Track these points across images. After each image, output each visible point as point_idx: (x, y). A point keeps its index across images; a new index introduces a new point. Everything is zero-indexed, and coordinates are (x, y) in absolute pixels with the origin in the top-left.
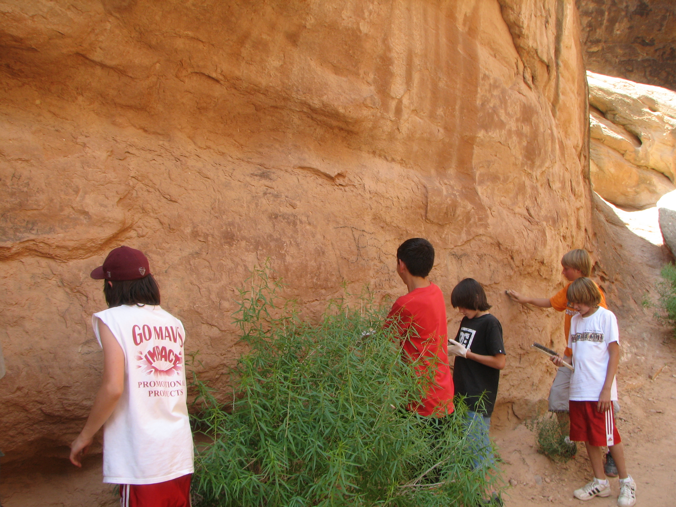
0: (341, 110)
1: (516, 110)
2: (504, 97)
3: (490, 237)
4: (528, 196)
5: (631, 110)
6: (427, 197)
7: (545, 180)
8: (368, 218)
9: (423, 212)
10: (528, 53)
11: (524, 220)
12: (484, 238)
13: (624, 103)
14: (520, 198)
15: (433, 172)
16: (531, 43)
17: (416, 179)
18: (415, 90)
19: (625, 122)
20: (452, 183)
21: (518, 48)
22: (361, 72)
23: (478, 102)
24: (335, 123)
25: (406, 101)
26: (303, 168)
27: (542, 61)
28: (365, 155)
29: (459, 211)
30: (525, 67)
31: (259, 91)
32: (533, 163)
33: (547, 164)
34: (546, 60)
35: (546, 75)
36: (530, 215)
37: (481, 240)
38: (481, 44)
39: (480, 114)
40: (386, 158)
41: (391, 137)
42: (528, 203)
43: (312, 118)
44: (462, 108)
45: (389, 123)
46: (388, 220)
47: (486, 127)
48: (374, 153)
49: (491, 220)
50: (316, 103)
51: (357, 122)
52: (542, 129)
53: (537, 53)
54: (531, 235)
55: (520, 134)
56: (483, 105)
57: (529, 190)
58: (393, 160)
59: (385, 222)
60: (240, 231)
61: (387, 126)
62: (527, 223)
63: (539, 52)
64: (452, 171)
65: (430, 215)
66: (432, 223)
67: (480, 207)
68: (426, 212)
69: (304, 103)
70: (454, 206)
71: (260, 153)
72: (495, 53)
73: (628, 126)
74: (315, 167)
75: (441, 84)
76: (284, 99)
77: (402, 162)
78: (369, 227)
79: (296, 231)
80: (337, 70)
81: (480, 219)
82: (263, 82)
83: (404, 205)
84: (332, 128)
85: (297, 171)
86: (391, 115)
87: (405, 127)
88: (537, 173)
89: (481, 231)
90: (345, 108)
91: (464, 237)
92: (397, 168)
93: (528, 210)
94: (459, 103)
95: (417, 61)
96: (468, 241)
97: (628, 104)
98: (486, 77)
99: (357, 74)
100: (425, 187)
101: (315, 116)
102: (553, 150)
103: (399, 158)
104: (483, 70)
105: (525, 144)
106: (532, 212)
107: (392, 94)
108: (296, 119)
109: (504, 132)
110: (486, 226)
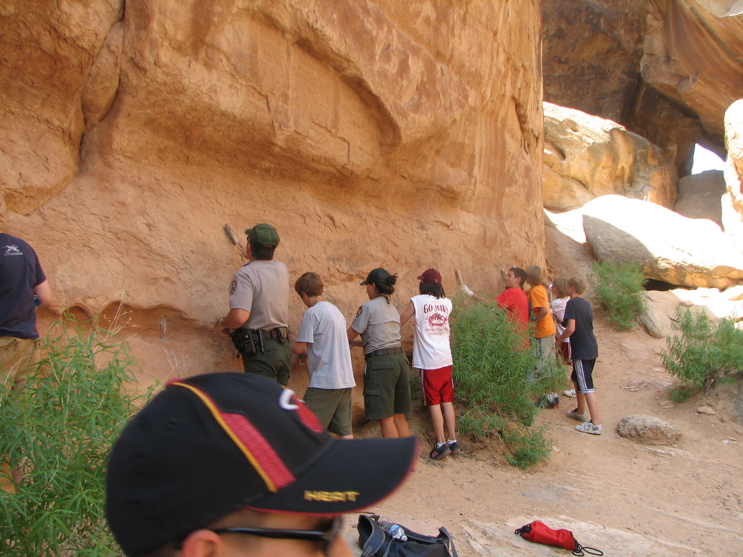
0: (455, 189)
1: (522, 170)
2: (517, 164)
3: (512, 253)
4: (526, 224)
5: (558, 131)
6: (485, 233)
7: (534, 213)
8: (462, 247)
9: (483, 241)
10: (528, 131)
11: (525, 241)
12: (509, 254)
13: (553, 125)
14: (523, 227)
15: (486, 215)
16: (530, 126)
17: (480, 222)
18: (482, 170)
19: (553, 140)
20: (494, 221)
21: (522, 129)
22: (462, 165)
23: (506, 170)
24: (450, 195)
25: (478, 178)
26: (436, 222)
27: (534, 136)
28: (458, 210)
29: (498, 239)
30: (524, 140)
31: (420, 181)
32: (529, 203)
33: (535, 203)
34: (537, 135)
35: (535, 143)
36: (528, 237)
37: (507, 255)
38: (507, 132)
39: (507, 177)
40: (467, 212)
41: (471, 199)
42: (527, 229)
43: (441, 193)
44: (499, 175)
45: (471, 191)
46: (470, 247)
47: (509, 185)
48: (462, 208)
49: (512, 243)
50: (445, 186)
51: (460, 193)
52: (533, 180)
53: (533, 131)
54: (530, 250)
55: (524, 186)
56: (508, 171)
57: (527, 221)
58: (470, 212)
59: (468, 249)
60: (422, 260)
61: (470, 193)
62: (527, 242)
63: (534, 130)
64: (493, 215)
65: (486, 244)
66: (487, 247)
67: (507, 235)
68: (485, 242)
69: (439, 186)
70: (496, 236)
71: (416, 214)
72: (513, 136)
73: (556, 143)
74: (441, 220)
75: (492, 163)
76: (431, 184)
77: (474, 212)
78: (462, 253)
79: (441, 258)
80: (452, 165)
81: (507, 243)
82: (424, 176)
83: (476, 238)
84: (448, 197)
85: (434, 223)
86: (472, 187)
87: (477, 192)
88: (530, 209)
89: (508, 250)
90: (457, 187)
91: (500, 254)
92: (471, 215)
93: (527, 234)
94: (498, 172)
95: (483, 152)
96: (501, 257)
97: (555, 126)
98: (510, 153)
99: (460, 166)
100: (484, 226)
101: (442, 192)
102: (538, 193)
103: (472, 210)
104: (509, 150)
105: (526, 191)
106: (529, 235)
107: (474, 175)
108: (433, 195)
109: (517, 187)
110: (510, 247)
